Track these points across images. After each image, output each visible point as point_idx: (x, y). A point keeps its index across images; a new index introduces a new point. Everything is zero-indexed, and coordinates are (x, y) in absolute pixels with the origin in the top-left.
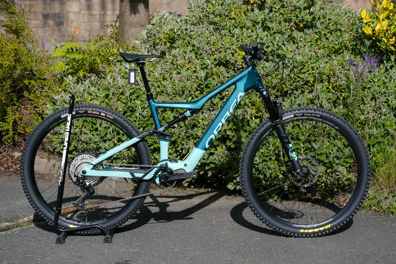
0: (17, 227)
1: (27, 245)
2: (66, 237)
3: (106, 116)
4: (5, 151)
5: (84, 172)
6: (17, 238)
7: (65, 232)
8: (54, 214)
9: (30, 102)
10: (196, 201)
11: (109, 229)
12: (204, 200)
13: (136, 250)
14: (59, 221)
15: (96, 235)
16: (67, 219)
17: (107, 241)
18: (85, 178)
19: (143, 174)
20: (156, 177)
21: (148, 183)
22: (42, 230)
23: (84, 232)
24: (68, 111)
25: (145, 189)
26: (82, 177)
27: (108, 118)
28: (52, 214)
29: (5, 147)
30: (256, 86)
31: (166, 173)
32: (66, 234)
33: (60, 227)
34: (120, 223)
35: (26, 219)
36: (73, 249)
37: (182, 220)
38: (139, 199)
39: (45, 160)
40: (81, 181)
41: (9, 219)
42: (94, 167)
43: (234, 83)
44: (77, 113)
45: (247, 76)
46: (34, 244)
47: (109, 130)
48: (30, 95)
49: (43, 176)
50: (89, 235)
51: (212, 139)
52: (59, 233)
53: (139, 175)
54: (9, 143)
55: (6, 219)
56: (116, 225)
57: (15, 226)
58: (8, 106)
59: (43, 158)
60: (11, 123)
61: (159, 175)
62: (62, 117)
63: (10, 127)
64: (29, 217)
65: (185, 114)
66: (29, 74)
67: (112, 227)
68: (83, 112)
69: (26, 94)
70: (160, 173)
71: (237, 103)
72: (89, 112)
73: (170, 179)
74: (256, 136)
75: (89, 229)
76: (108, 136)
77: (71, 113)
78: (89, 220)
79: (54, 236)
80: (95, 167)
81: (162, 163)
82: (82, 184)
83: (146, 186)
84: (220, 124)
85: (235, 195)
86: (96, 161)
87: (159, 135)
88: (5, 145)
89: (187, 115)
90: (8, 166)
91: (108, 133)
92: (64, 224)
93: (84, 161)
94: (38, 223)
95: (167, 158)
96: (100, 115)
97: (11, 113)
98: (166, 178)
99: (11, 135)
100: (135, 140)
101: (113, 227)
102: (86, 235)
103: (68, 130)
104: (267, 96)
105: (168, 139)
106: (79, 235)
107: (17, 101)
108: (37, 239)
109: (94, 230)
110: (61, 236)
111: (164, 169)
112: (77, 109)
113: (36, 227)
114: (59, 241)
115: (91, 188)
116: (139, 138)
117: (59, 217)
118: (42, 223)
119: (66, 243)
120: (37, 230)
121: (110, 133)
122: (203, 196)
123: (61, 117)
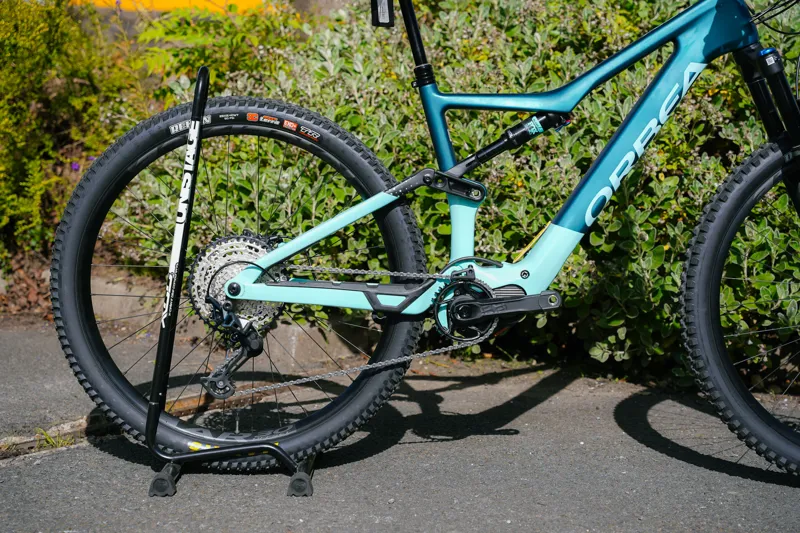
0: (41, 447)
1: (65, 499)
2: (179, 477)
3: (297, 131)
4: (22, 267)
5: (235, 289)
6: (38, 476)
7: (178, 462)
8: (147, 411)
9: (84, 154)
10: (510, 389)
11: (300, 454)
12: (529, 386)
13: (389, 519)
14: (160, 431)
15: (263, 471)
16: (183, 424)
17: (299, 490)
18: (236, 305)
19: (403, 299)
20: (439, 309)
21: (416, 324)
22: (111, 457)
23: (230, 464)
24: (189, 113)
25: (407, 341)
26: (227, 305)
27: (305, 136)
28: (140, 410)
29: (22, 259)
30: (741, 44)
31: (468, 297)
32: (179, 467)
33: (161, 447)
34: (335, 437)
35: (67, 427)
36: (201, 512)
37: (491, 437)
38: (390, 371)
39: (120, 288)
40: (225, 314)
41: (20, 428)
42: (262, 275)
43: (674, 37)
44: (216, 119)
45: (715, 12)
46: (86, 497)
47: (284, 206)
48: (84, 136)
49: (113, 325)
50: (244, 472)
51: (604, 199)
52: (158, 465)
53: (390, 301)
54: (33, 248)
55: (12, 426)
56: (323, 446)
57: (36, 444)
58: (31, 158)
59: (114, 283)
60: (37, 198)
61: (449, 302)
62: (174, 130)
63: (34, 208)
64: (77, 423)
65: (526, 127)
66: (82, 85)
67: (309, 451)
68: (232, 117)
69: (74, 133)
70: (450, 296)
71: (680, 94)
72: (249, 117)
73: (480, 315)
74: (734, 192)
75: (244, 454)
76: (281, 221)
77: (200, 120)
78: (244, 429)
79: (144, 474)
80: (267, 275)
81: (457, 268)
82: (228, 323)
83: (409, 332)
84: (630, 157)
85: (605, 377)
86: (267, 258)
87: (450, 187)
88: (23, 252)
89: (533, 131)
90: (29, 302)
91: (282, 214)
92: (174, 439)
93: (234, 258)
94: (98, 440)
95: (470, 254)
96: (281, 126)
97: (37, 176)
98: (470, 309)
99: (39, 228)
100: (382, 199)
101: (314, 449)
102: (234, 472)
103: (191, 168)
104: (776, 69)
105: (477, 198)
106: (215, 471)
107: (54, 148)
108: (95, 480)
109: (259, 457)
110: (166, 472)
111: (464, 284)
112: (215, 109)
113: (92, 448)
114: (159, 489)
115: (253, 335)
116: (394, 194)
117: (161, 420)
118: (110, 437)
119: (179, 493)
120: (97, 456)
121: (287, 213)
122: (525, 376)
123: (168, 130)
